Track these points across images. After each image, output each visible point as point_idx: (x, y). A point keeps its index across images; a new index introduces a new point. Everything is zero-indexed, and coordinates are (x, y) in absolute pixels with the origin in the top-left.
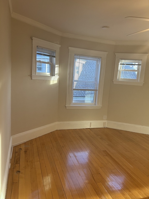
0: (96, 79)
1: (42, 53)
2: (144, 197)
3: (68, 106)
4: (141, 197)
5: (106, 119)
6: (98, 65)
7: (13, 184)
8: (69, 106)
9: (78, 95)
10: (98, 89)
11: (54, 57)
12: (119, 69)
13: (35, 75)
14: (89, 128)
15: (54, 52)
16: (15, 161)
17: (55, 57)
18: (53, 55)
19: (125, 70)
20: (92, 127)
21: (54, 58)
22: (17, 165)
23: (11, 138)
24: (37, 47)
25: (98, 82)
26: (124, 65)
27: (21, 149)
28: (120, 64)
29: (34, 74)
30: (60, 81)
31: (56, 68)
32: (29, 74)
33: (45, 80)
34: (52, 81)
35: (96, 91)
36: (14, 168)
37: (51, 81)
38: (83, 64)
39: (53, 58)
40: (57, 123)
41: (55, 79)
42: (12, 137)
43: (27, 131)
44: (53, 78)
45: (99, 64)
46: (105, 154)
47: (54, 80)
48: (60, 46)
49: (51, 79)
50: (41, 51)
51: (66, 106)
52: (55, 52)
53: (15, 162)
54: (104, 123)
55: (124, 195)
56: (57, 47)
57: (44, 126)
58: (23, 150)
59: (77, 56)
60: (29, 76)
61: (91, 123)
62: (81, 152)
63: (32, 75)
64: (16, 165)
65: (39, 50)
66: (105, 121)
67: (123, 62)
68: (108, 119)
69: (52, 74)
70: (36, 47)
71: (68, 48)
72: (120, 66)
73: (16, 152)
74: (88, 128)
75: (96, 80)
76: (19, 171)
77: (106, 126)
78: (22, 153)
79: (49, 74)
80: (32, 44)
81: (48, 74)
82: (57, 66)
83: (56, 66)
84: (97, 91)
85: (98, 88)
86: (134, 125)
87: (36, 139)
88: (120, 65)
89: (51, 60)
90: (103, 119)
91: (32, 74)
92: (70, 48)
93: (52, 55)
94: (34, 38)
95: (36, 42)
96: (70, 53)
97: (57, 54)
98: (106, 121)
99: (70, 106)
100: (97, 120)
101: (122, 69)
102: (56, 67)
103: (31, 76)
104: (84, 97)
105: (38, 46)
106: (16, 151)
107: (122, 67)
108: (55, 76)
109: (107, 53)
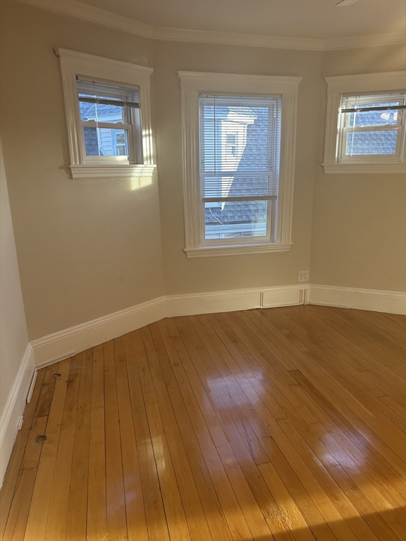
0: (270, 164)
1: (95, 96)
2: (396, 506)
3: (192, 249)
4: (389, 506)
5: (307, 280)
6: (273, 121)
7: (21, 474)
8: (195, 249)
9: (237, 219)
10: (277, 195)
11: (136, 105)
12: (338, 128)
13: (80, 166)
14: (257, 309)
15: (135, 90)
16: (39, 408)
17: (138, 107)
18: (133, 99)
19: (358, 129)
20: (266, 305)
21: (137, 110)
22: (42, 420)
23: (30, 347)
24: (77, 78)
25: (278, 172)
26: (355, 113)
27: (59, 375)
28: (344, 111)
29: (76, 161)
30: (160, 176)
31: (144, 139)
32: (63, 164)
33: (114, 177)
34: (136, 179)
35: (274, 201)
36: (31, 428)
37: (132, 178)
38: (249, 126)
39: (133, 110)
40: (163, 299)
41: (143, 174)
42: (32, 344)
43: (76, 325)
44: (137, 170)
45: (277, 115)
46: (295, 381)
47: (143, 177)
48: (151, 70)
49: (133, 174)
50: (93, 89)
51: (185, 250)
52: (138, 91)
53: (38, 411)
54: (301, 291)
55: (337, 499)
56: (140, 74)
57: (125, 310)
58: (65, 377)
59: (207, 97)
60: (61, 168)
61: (262, 294)
62: (225, 379)
63: (71, 166)
64: (40, 420)
65: (87, 88)
66: (303, 287)
67: (352, 103)
68: (312, 281)
69: (136, 158)
70: (75, 78)
71: (177, 74)
72: (341, 116)
73: (44, 385)
74: (253, 309)
75: (271, 168)
76: (44, 436)
77: (308, 301)
78: (61, 385)
79: (125, 161)
80: (60, 72)
81: (123, 159)
82: (147, 132)
83: (144, 133)
84: (277, 201)
85: (277, 190)
86: (389, 292)
87: (103, 347)
88: (343, 114)
89: (128, 117)
90: (299, 280)
91: (70, 164)
92: (182, 74)
93: (130, 101)
94: (61, 51)
95: (72, 62)
96: (183, 91)
97: (144, 97)
98: (307, 287)
99: (197, 249)
100: (279, 285)
101: (348, 126)
102: (146, 136)
103: (67, 167)
104: (250, 222)
105: (79, 75)
106: (45, 382)
107: (348, 122)
108: (145, 163)
109: (300, 79)
